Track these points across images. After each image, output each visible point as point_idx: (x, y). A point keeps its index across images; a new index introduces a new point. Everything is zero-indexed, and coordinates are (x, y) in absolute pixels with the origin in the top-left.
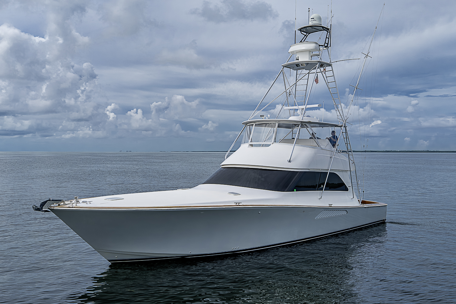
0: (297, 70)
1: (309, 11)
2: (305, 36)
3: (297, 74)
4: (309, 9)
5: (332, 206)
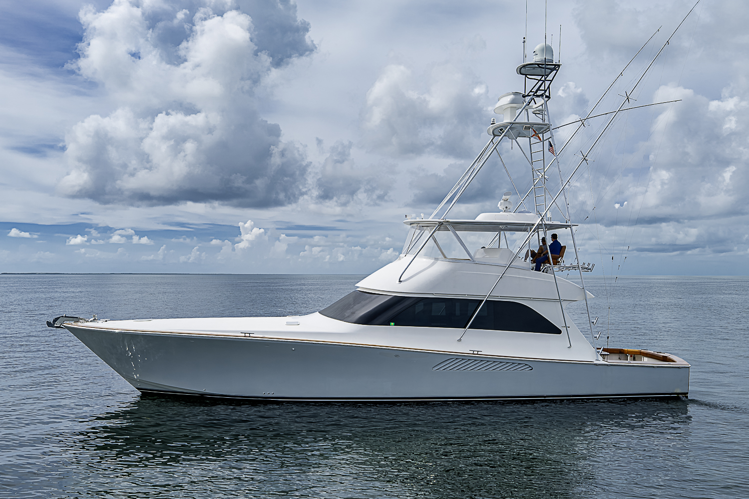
0: (529, 138)
1: (524, 42)
2: (540, 80)
4: (524, 38)
5: (479, 353)
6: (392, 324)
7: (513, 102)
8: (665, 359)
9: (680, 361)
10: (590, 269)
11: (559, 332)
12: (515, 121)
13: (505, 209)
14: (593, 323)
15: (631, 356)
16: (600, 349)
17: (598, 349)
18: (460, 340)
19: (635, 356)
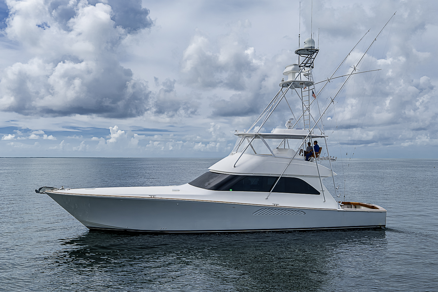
0: (301, 88)
1: (299, 37)
2: (307, 57)
3: (302, 92)
4: (299, 35)
5: (277, 205)
6: (231, 190)
7: (294, 69)
8: (373, 207)
9: (381, 209)
10: (335, 160)
11: (319, 193)
12: (295, 80)
13: (289, 127)
14: (337, 188)
15: (354, 206)
16: (340, 202)
17: (339, 202)
18: (267, 198)
19: (356, 206)
